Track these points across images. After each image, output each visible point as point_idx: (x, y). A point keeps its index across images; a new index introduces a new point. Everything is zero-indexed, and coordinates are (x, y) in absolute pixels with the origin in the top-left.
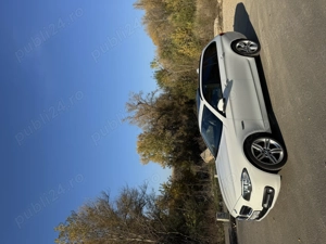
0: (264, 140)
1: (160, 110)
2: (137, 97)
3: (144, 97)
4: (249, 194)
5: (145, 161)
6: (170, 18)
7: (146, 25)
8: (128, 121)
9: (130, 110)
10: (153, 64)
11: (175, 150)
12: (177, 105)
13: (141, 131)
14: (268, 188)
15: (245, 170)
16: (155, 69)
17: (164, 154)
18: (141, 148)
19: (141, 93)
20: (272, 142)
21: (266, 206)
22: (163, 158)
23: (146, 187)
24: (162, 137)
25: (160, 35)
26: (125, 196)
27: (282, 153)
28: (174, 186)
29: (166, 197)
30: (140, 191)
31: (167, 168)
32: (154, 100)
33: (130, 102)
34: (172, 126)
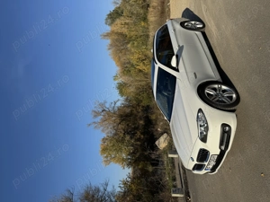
0: (216, 86)
1: (121, 116)
2: (102, 105)
3: (107, 105)
4: (206, 136)
5: (107, 162)
6: (129, 46)
7: (110, 51)
8: (93, 125)
9: (95, 116)
10: (115, 78)
11: (133, 153)
12: (135, 112)
13: (104, 135)
14: (224, 125)
15: (200, 110)
16: (117, 82)
17: (124, 156)
18: (104, 150)
19: (105, 102)
20: (224, 87)
21: (223, 148)
22: (123, 160)
23: (107, 185)
24: (122, 141)
25: (122, 59)
26: (87, 193)
27: (234, 96)
28: (133, 182)
29: (125, 192)
30: (102, 189)
31: (126, 169)
32: (116, 109)
33: (95, 109)
34: (131, 132)
